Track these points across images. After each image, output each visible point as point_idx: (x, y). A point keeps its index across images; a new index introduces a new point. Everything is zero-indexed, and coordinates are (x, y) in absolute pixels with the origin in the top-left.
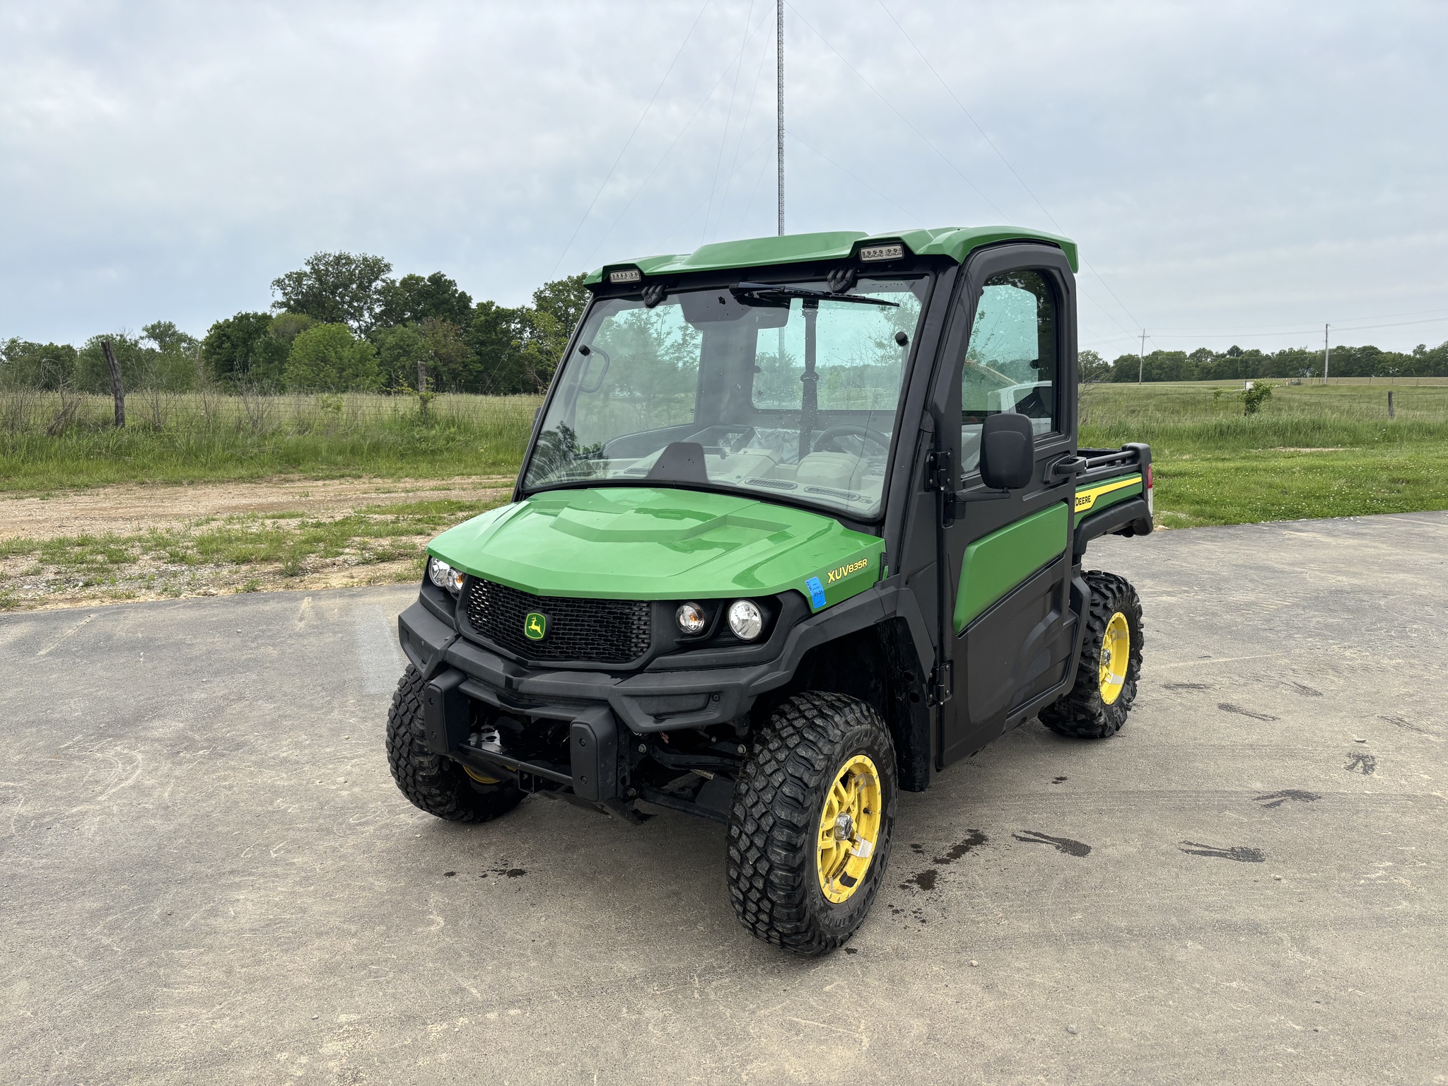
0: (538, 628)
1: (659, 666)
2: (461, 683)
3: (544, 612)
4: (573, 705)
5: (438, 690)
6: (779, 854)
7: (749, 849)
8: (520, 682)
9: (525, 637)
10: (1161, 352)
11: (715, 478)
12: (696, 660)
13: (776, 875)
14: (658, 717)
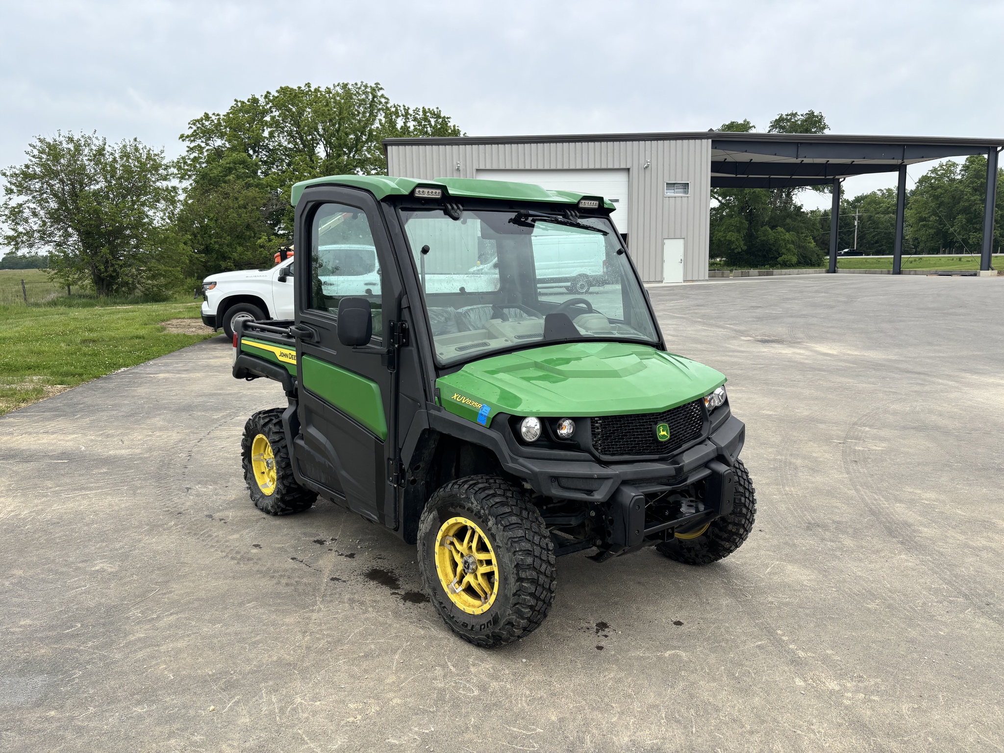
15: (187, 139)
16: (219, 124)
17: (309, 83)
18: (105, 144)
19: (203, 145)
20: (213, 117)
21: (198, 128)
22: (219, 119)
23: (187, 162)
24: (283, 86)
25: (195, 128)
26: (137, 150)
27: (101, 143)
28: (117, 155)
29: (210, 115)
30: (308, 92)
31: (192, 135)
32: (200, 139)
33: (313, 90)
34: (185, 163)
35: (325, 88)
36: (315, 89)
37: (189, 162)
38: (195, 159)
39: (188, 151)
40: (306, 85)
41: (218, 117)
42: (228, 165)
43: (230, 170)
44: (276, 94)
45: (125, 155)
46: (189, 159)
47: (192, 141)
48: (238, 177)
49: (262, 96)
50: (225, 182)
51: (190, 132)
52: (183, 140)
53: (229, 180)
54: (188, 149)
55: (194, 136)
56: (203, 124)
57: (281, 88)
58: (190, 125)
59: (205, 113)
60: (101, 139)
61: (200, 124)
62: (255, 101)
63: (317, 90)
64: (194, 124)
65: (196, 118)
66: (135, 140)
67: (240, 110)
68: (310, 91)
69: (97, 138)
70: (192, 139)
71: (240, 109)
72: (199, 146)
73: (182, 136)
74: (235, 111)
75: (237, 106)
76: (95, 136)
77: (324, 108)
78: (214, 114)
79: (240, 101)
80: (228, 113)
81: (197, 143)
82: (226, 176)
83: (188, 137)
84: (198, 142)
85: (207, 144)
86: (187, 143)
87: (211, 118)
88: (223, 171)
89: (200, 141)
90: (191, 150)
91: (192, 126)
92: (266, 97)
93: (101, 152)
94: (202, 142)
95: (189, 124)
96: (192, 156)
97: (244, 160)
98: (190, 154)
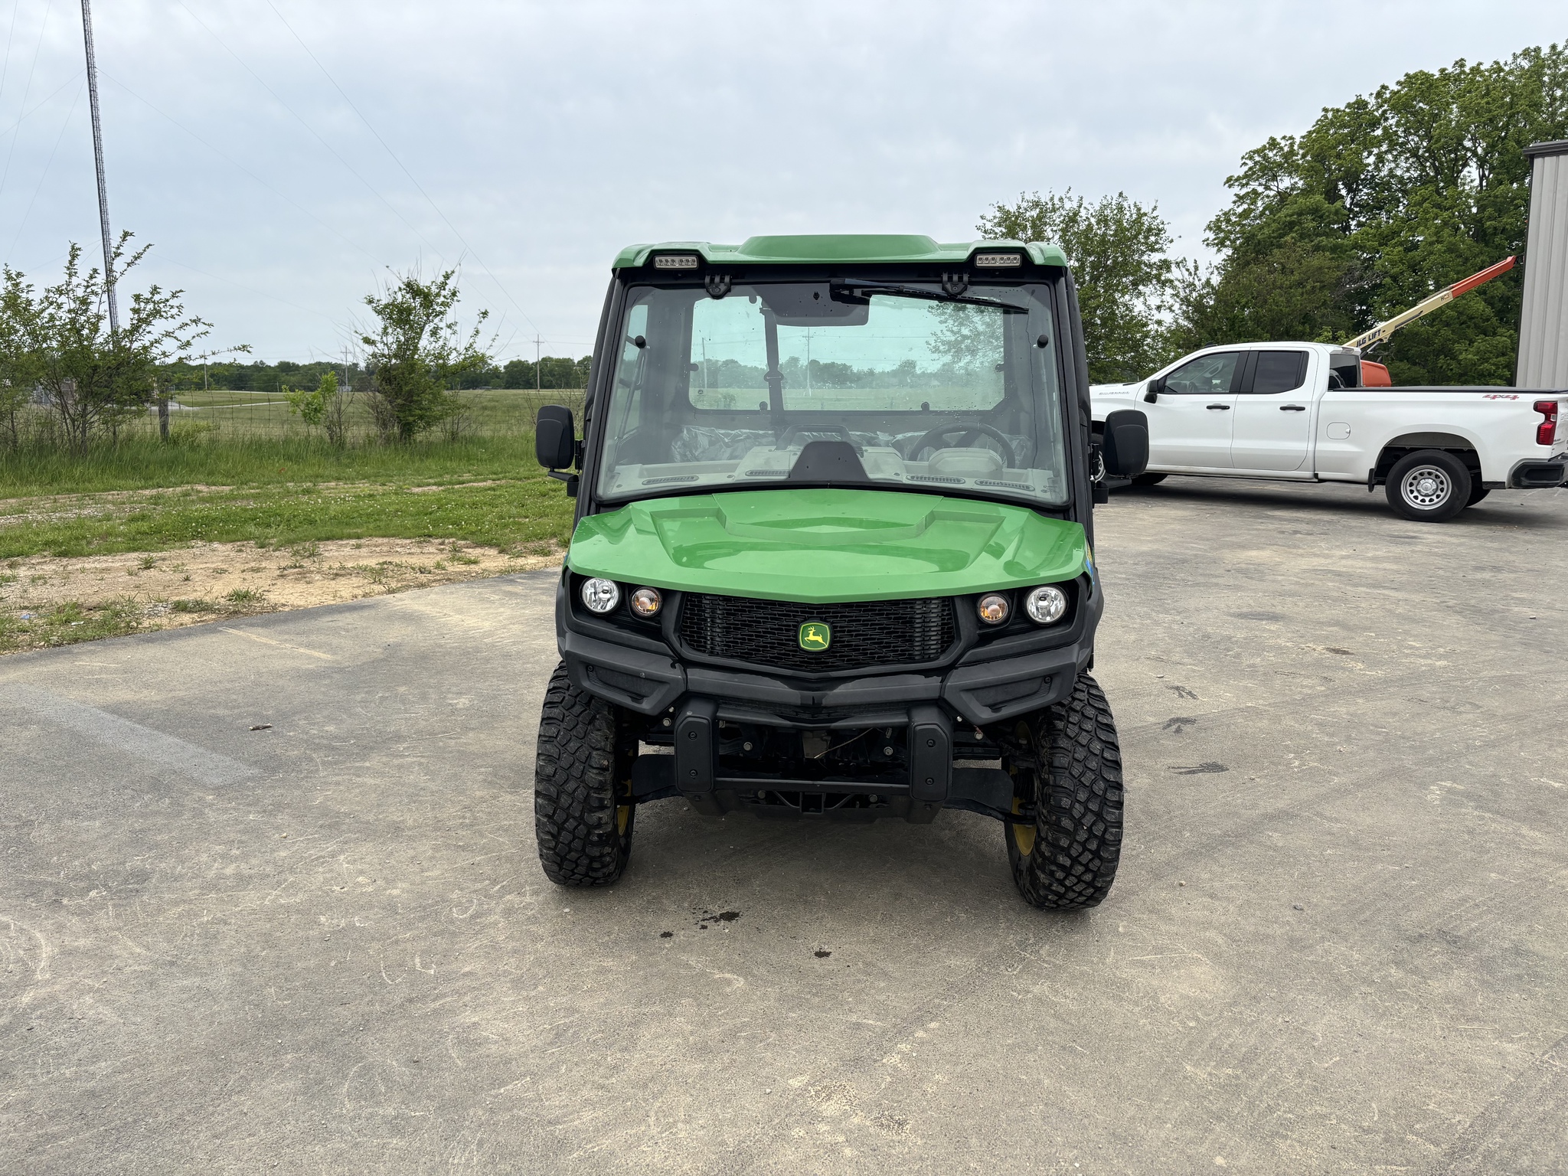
0: (819, 639)
1: (974, 659)
2: (716, 711)
3: (824, 620)
4: (886, 710)
5: (705, 721)
6: (1113, 813)
7: (1084, 815)
8: (823, 696)
9: (803, 650)
10: (550, 358)
11: (874, 476)
12: (1012, 647)
13: (1111, 833)
14: (994, 707)
15: (1237, 184)
16: (1292, 152)
17: (1462, 60)
18: (1080, 207)
19: (1260, 189)
20: (1283, 143)
21: (1256, 163)
22: (1292, 145)
23: (1230, 220)
24: (1411, 72)
25: (1250, 164)
26: (1120, 209)
27: (1075, 205)
28: (1093, 220)
29: (1278, 140)
30: (1459, 75)
31: (1246, 176)
32: (1257, 180)
33: (1468, 71)
34: (1228, 221)
35: (1491, 63)
36: (1472, 69)
37: (1233, 219)
38: (1245, 214)
39: (1235, 202)
40: (1457, 63)
41: (1289, 142)
42: (1288, 218)
43: (1291, 225)
44: (1396, 88)
45: (1103, 220)
46: (1234, 214)
47: (1243, 186)
48: (1302, 237)
49: (1372, 94)
50: (1280, 246)
51: (1241, 171)
52: (1230, 186)
53: (1286, 242)
54: (1235, 199)
55: (1248, 176)
56: (1265, 158)
57: (1407, 75)
58: (1244, 160)
59: (1271, 138)
60: (1076, 200)
61: (1259, 156)
62: (1361, 104)
63: (1476, 70)
64: (1251, 158)
65: (1254, 148)
66: (1121, 194)
67: (1332, 124)
68: (1463, 72)
69: (1070, 199)
70: (1244, 181)
71: (1331, 121)
72: (1254, 191)
73: (1229, 179)
74: (1323, 126)
75: (1327, 118)
76: (1068, 196)
77: (1479, 101)
78: (1284, 138)
79: (1332, 110)
80: (1309, 132)
81: (1252, 187)
82: (1281, 236)
83: (1238, 179)
84: (1254, 185)
85: (1267, 188)
86: (1236, 189)
87: (1279, 144)
88: (1279, 229)
89: (1257, 183)
90: (1240, 199)
91: (1247, 161)
92: (1379, 95)
93: (1073, 218)
94: (1260, 184)
95: (1243, 158)
96: (1240, 210)
97: (1317, 207)
98: (1238, 207)
